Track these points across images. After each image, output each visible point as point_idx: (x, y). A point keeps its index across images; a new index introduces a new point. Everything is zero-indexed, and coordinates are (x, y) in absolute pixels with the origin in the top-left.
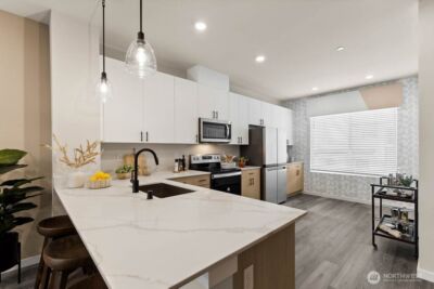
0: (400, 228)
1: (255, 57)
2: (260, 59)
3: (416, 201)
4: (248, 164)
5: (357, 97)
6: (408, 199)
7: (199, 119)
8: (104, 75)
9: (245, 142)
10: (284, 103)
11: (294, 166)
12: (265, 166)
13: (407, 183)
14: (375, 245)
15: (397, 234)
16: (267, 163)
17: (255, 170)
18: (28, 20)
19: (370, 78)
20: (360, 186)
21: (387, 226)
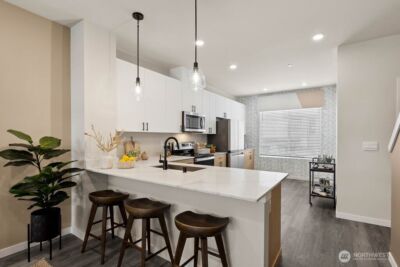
0: (325, 190)
1: (229, 65)
2: (233, 67)
3: (334, 172)
4: (218, 150)
5: (294, 98)
6: (330, 171)
7: (183, 113)
8: (138, 80)
9: (214, 132)
10: (239, 99)
11: (248, 152)
12: (229, 152)
13: (329, 161)
14: (311, 204)
15: (324, 194)
16: (232, 149)
17: (222, 155)
18: (55, 24)
19: (304, 85)
20: (296, 166)
21: (317, 190)
